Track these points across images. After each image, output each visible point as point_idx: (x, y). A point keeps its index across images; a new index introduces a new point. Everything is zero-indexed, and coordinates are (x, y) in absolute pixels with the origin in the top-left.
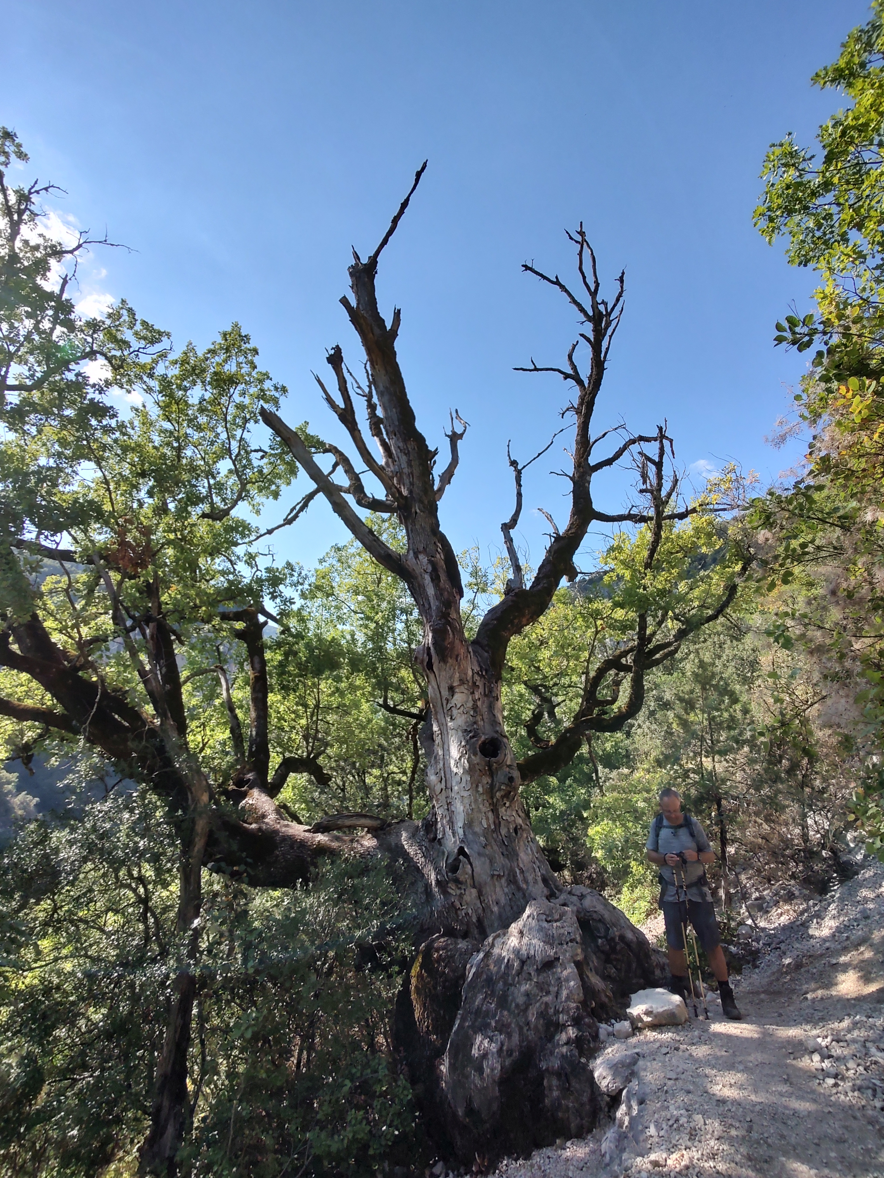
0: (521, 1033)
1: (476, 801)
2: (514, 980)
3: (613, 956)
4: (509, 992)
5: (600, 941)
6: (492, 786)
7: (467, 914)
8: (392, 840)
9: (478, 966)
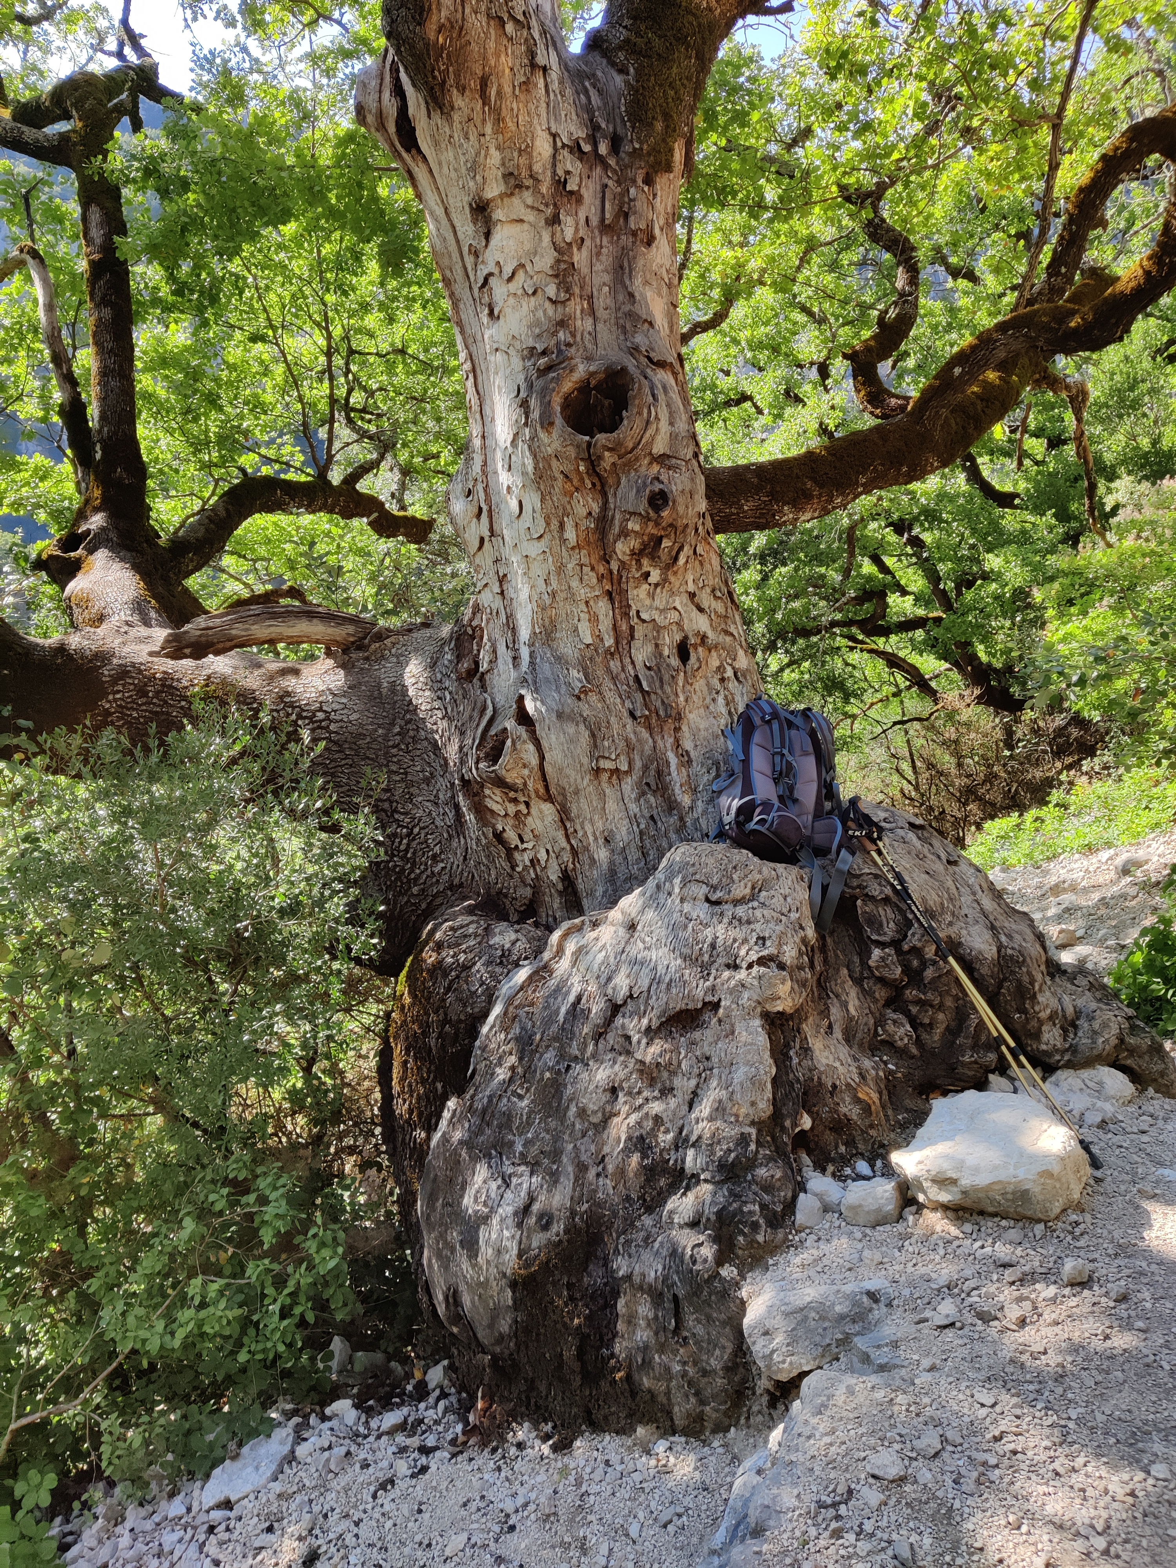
0: (579, 1180)
1: (560, 569)
2: (583, 1050)
3: (911, 994)
4: (569, 1078)
5: (877, 953)
6: (603, 522)
7: (534, 862)
8: (384, 674)
9: (510, 1001)
